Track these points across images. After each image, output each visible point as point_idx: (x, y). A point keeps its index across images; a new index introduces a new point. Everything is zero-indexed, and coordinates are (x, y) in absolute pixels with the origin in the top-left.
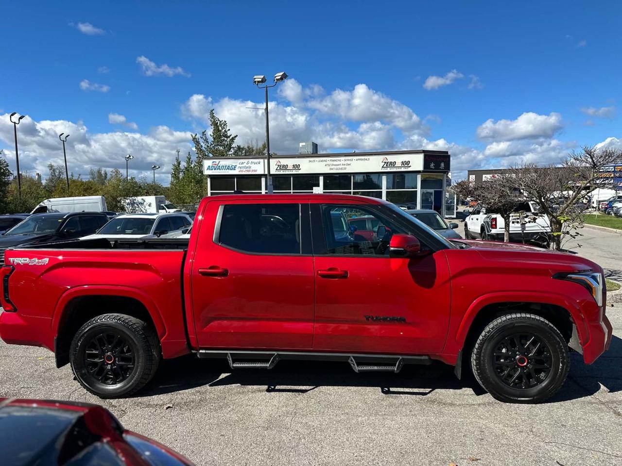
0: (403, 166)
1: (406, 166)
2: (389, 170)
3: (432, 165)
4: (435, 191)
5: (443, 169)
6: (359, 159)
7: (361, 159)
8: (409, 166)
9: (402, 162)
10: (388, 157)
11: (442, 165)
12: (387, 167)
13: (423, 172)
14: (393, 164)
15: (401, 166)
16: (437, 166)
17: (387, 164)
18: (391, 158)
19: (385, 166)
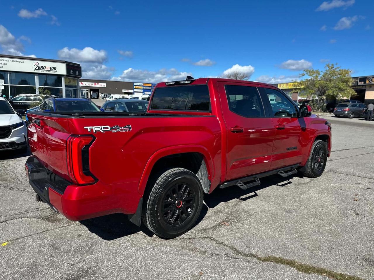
0: (51, 70)
1: (54, 70)
2: (40, 72)
3: (71, 72)
4: (73, 89)
5: (77, 75)
6: (15, 61)
7: (16, 61)
8: (56, 70)
9: (51, 67)
10: (39, 62)
11: (77, 72)
12: (39, 69)
13: (66, 76)
14: (43, 68)
15: (50, 70)
16: (74, 73)
17: (39, 67)
18: (42, 64)
19: (37, 68)
